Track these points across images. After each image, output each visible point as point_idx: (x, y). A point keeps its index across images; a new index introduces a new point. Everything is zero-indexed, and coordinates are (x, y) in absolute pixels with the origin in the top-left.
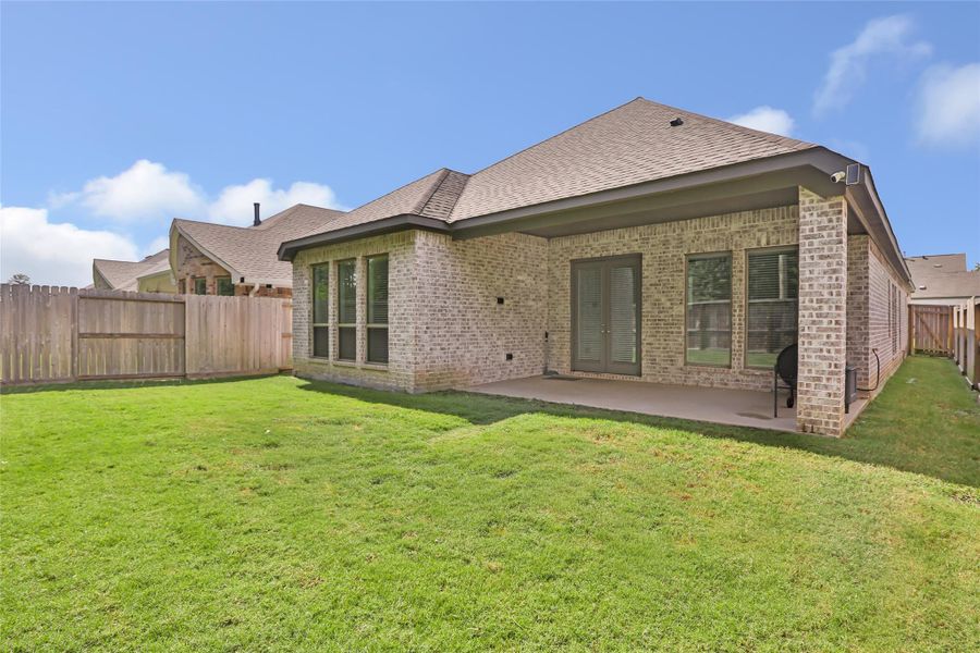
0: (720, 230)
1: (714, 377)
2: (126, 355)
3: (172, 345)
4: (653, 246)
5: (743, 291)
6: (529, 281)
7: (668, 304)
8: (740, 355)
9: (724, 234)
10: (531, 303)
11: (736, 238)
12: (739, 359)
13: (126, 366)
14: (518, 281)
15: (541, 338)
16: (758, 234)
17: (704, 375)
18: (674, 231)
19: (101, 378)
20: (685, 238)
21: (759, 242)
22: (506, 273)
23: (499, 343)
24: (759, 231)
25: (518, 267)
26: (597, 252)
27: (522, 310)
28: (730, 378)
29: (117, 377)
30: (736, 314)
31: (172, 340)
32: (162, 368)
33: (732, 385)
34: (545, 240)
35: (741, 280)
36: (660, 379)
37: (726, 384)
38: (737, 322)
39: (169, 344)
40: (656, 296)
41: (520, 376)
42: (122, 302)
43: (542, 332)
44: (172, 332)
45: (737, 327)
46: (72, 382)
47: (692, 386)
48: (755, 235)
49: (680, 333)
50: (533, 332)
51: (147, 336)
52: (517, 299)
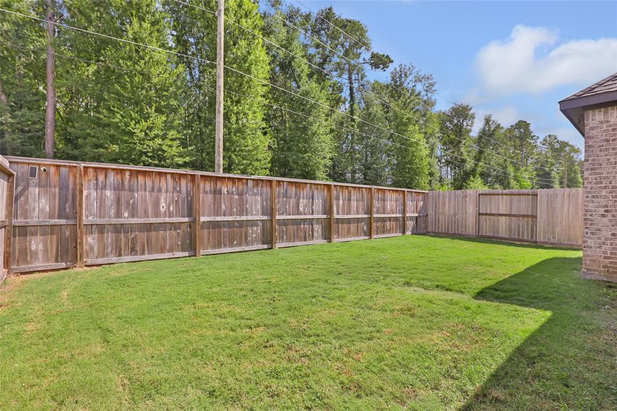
2: (502, 226)
3: (530, 222)
13: (503, 233)
19: (489, 237)
29: (497, 238)
31: (530, 219)
32: (523, 235)
39: (528, 222)
42: (500, 196)
44: (530, 214)
46: (474, 237)
51: (514, 216)
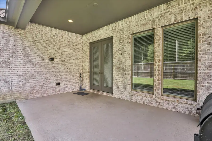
0: (148, 18)
1: (145, 99)
4: (117, 32)
5: (161, 51)
6: (71, 52)
7: (123, 60)
8: (159, 88)
9: (150, 20)
10: (71, 61)
11: (157, 21)
12: (158, 90)
14: (64, 51)
15: (78, 75)
16: (169, 16)
17: (140, 97)
18: (126, 23)
20: (131, 26)
21: (170, 20)
22: (56, 47)
23: (51, 78)
24: (170, 14)
25: (64, 45)
26: (97, 38)
27: (66, 64)
28: (153, 101)
30: (157, 64)
33: (154, 105)
34: (81, 36)
35: (159, 45)
36: (120, 97)
37: (151, 103)
38: (157, 69)
40: (119, 56)
41: (65, 92)
43: (79, 73)
45: (157, 71)
47: (134, 102)
48: (167, 17)
49: (129, 74)
50: (73, 73)
52: (63, 59)
